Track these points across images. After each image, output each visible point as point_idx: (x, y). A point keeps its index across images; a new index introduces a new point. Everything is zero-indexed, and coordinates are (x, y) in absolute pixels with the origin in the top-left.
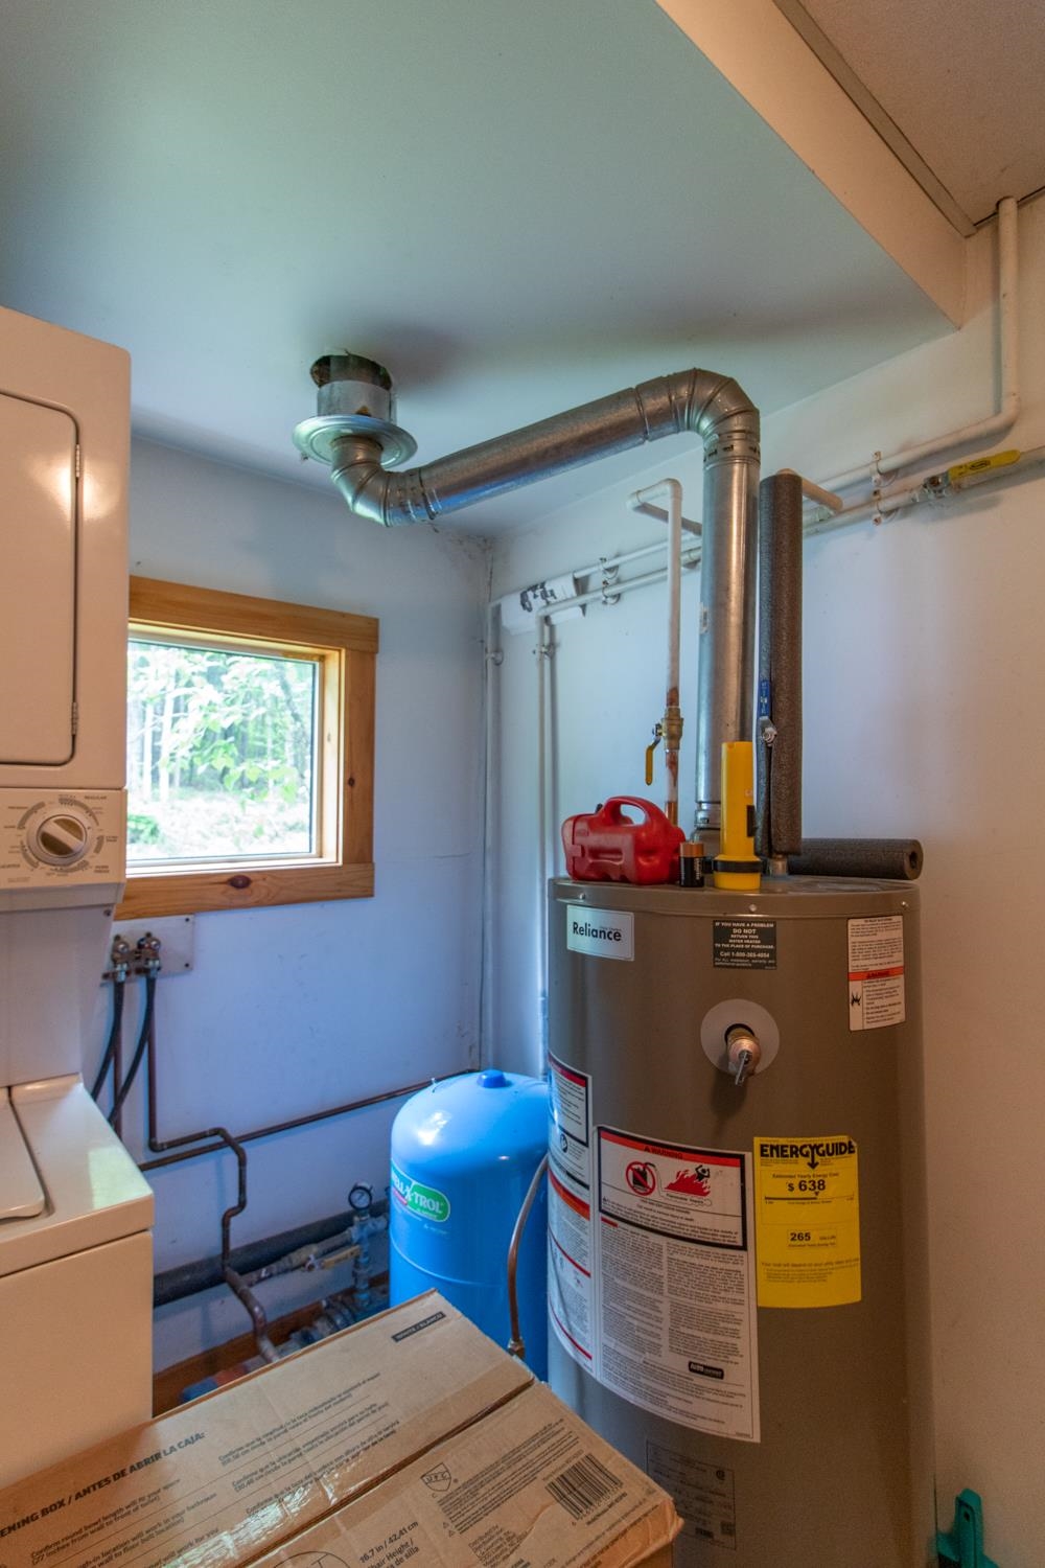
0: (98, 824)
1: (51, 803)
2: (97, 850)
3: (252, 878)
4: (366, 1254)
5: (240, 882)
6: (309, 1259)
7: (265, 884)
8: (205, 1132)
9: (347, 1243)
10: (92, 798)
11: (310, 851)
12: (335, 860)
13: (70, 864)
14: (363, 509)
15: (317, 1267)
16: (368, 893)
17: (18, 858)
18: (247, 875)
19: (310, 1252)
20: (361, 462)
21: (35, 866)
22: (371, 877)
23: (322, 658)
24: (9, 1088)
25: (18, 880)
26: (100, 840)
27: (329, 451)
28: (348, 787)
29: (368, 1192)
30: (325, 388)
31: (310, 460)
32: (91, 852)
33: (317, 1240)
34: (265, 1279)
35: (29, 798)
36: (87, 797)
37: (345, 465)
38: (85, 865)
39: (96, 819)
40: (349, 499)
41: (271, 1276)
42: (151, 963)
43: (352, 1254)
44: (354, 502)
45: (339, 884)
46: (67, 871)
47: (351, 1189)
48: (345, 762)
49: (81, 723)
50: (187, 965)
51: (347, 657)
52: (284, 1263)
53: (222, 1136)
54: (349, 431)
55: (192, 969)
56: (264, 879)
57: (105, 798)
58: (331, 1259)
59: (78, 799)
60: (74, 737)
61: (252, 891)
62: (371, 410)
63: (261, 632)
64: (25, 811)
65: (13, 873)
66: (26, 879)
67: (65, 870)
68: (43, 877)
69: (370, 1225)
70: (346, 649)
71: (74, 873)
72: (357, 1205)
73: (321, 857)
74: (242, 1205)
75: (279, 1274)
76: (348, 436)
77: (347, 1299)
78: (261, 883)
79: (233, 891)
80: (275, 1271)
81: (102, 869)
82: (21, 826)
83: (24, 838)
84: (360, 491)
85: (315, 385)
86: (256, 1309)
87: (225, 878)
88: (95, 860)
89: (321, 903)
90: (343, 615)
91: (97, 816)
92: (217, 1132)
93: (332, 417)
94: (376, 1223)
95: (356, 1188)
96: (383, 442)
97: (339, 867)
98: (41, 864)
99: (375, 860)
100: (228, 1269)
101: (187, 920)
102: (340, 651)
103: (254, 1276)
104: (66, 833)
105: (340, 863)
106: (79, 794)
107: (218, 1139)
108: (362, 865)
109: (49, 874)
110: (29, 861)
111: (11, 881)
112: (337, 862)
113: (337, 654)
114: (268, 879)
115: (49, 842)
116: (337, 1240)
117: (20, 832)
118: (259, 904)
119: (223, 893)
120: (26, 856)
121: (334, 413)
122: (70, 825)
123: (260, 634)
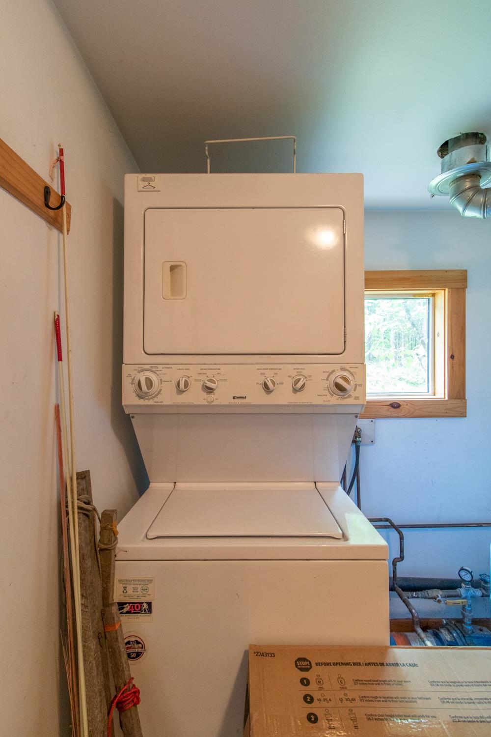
0: (355, 379)
1: (337, 370)
2: (355, 390)
3: (401, 404)
4: (470, 606)
5: (395, 405)
6: (438, 597)
7: (407, 407)
8: (381, 519)
9: (459, 596)
10: (353, 368)
11: (428, 392)
12: (443, 397)
13: (344, 396)
14: (469, 213)
15: (443, 602)
16: (463, 415)
17: (326, 392)
18: (397, 402)
19: (439, 593)
20: (469, 188)
21: (332, 395)
22: (465, 407)
23: (434, 295)
24: (315, 482)
25: (327, 401)
26: (356, 385)
27: (450, 189)
28: (451, 360)
29: (471, 573)
30: (447, 158)
31: (435, 196)
32: (352, 391)
33: (442, 589)
34: (414, 597)
35: (330, 368)
36: (350, 367)
37: (459, 193)
38: (350, 396)
39: (354, 376)
40: (460, 209)
41: (418, 597)
42: (358, 439)
43: (462, 603)
44: (464, 211)
45: (446, 409)
46: (344, 398)
47: (459, 569)
48: (448, 347)
49: (347, 336)
50: (372, 441)
51: (449, 292)
52: (424, 593)
53: (390, 523)
54: (462, 174)
55: (374, 444)
56: (407, 405)
57: (357, 368)
58: (451, 601)
59: (347, 368)
60: (345, 342)
61: (401, 410)
62: (476, 159)
63: (404, 287)
64: (328, 374)
65: (325, 398)
66: (329, 401)
67: (343, 398)
68: (334, 400)
69: (472, 591)
70: (448, 288)
71: (346, 399)
72: (463, 578)
73: (434, 395)
74: (402, 558)
75: (422, 598)
76: (460, 177)
77: (458, 625)
78: (405, 406)
79: (393, 409)
80: (420, 596)
81: (357, 398)
82: (327, 379)
83: (328, 384)
84: (468, 204)
85: (439, 158)
86: (414, 611)
87: (389, 403)
88: (354, 394)
89: (436, 419)
90: (446, 271)
91: (355, 375)
92: (387, 520)
93: (453, 170)
94: (475, 591)
95: (462, 569)
96: (481, 174)
97: (446, 401)
98: (334, 395)
99: (466, 398)
100: (396, 586)
101: (372, 421)
102: (445, 290)
103: (410, 594)
104: (344, 382)
105: (447, 398)
106: (347, 367)
107: (388, 523)
108: (459, 400)
109: (337, 399)
110: (331, 394)
111: (324, 401)
112: (445, 398)
113: (443, 291)
114: (409, 404)
115: (338, 386)
116: (452, 592)
117: (326, 382)
118: (404, 417)
119: (388, 410)
120: (329, 391)
121: (453, 168)
122: (345, 379)
123: (403, 288)
